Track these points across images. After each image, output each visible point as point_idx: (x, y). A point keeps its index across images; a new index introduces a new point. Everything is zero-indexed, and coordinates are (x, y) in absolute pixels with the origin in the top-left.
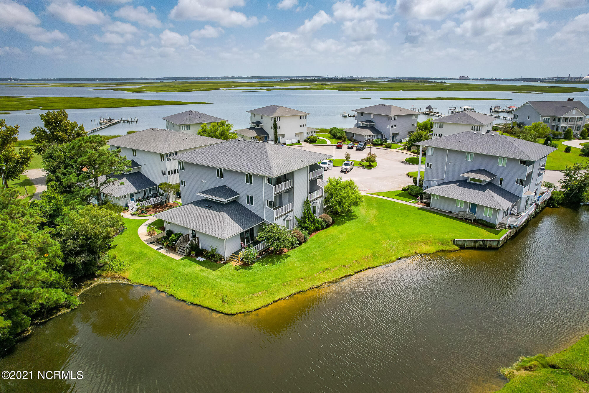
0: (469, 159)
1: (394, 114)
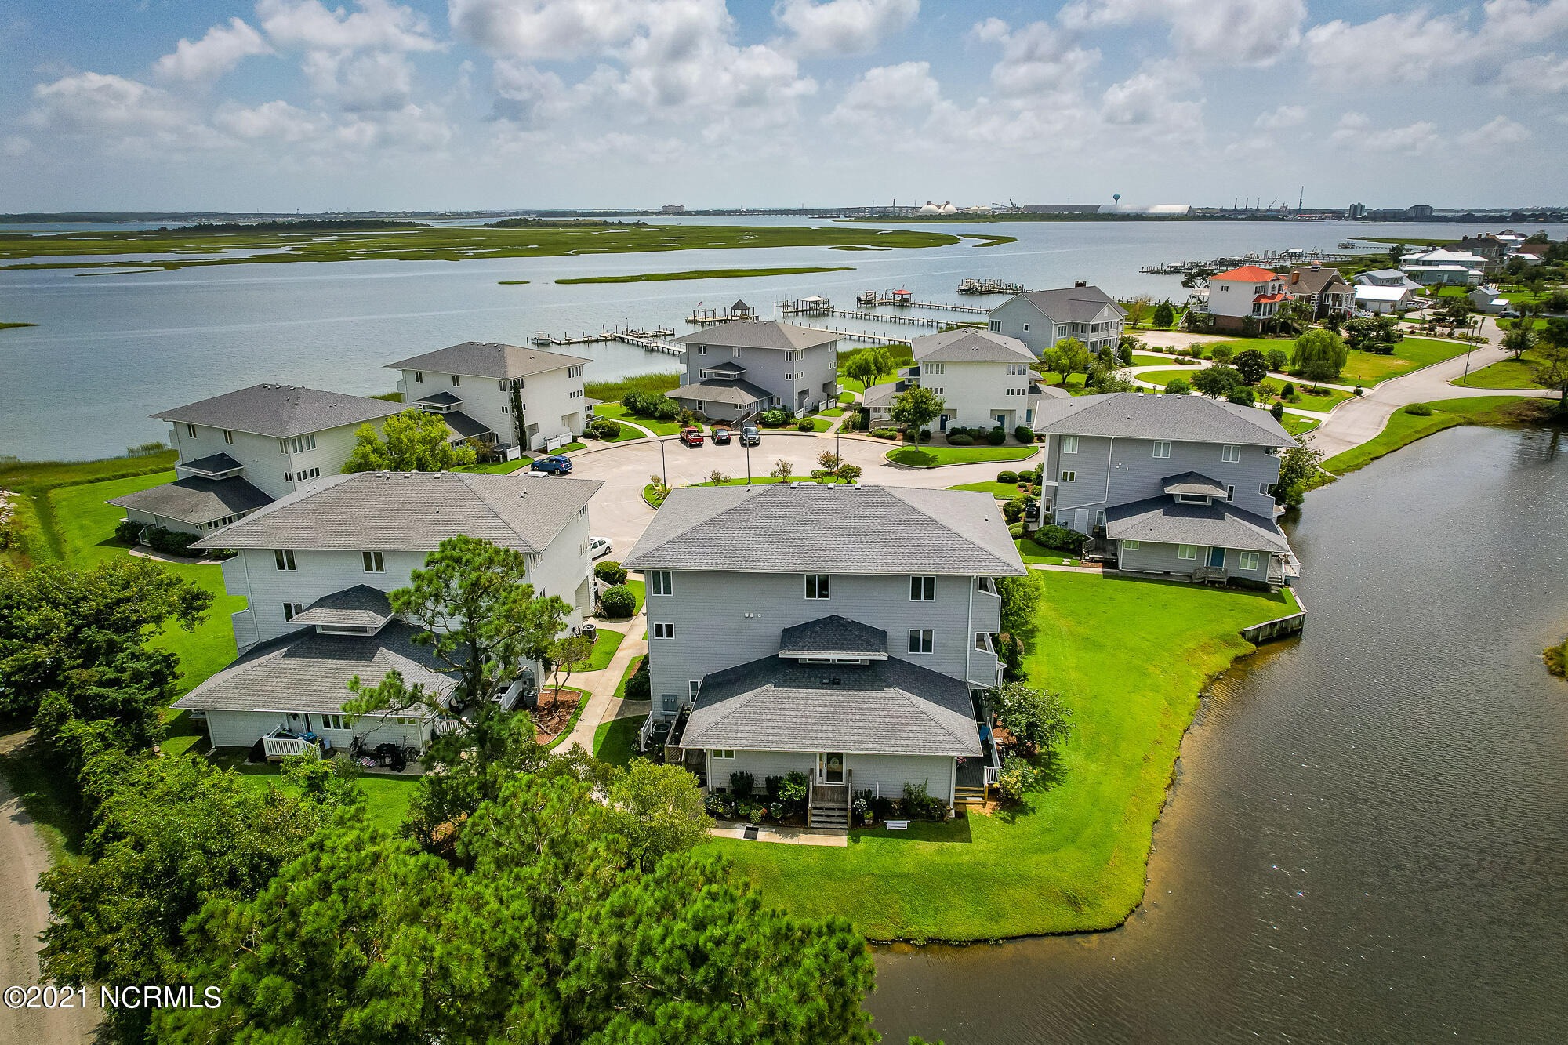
0: (1161, 454)
1: (799, 344)
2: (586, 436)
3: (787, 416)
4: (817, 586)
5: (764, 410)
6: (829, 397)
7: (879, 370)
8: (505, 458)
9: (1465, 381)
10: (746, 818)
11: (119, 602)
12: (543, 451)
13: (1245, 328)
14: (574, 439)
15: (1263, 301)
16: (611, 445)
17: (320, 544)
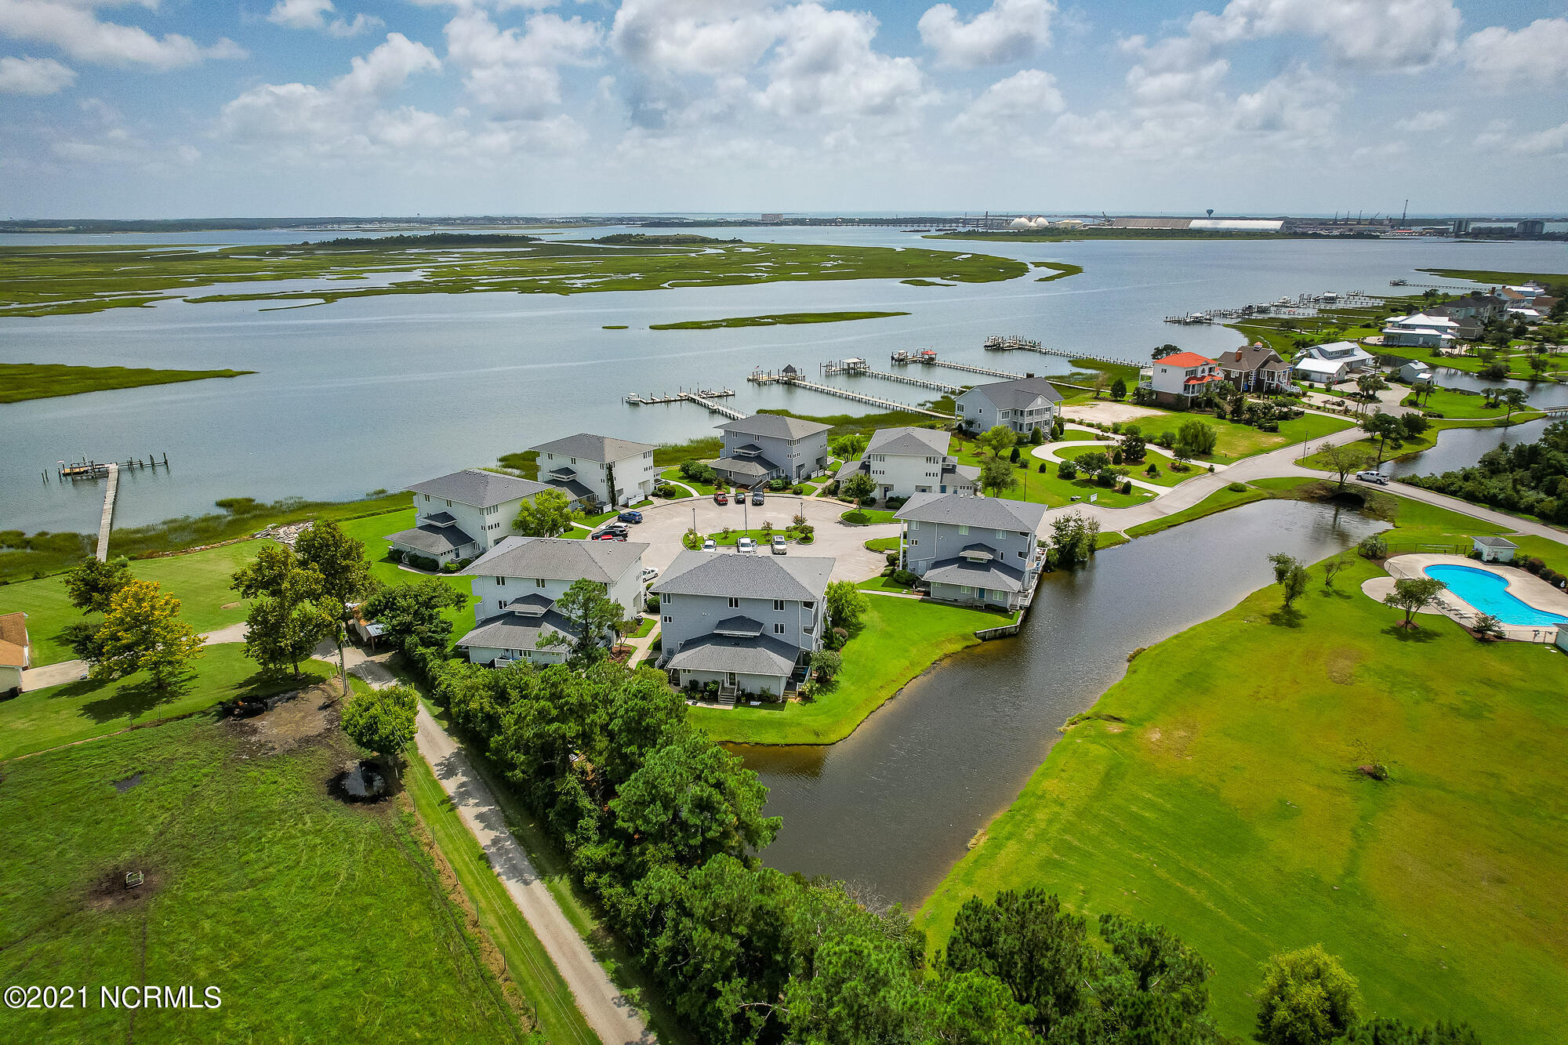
0: (964, 533)
1: (796, 436)
2: (654, 495)
3: (786, 483)
4: (734, 602)
5: (772, 479)
6: (821, 467)
7: (855, 450)
8: (602, 511)
9: (1302, 463)
10: (694, 698)
11: (433, 598)
12: (626, 506)
13: (1175, 404)
14: (646, 498)
15: (1192, 382)
16: (669, 502)
17: (517, 575)
